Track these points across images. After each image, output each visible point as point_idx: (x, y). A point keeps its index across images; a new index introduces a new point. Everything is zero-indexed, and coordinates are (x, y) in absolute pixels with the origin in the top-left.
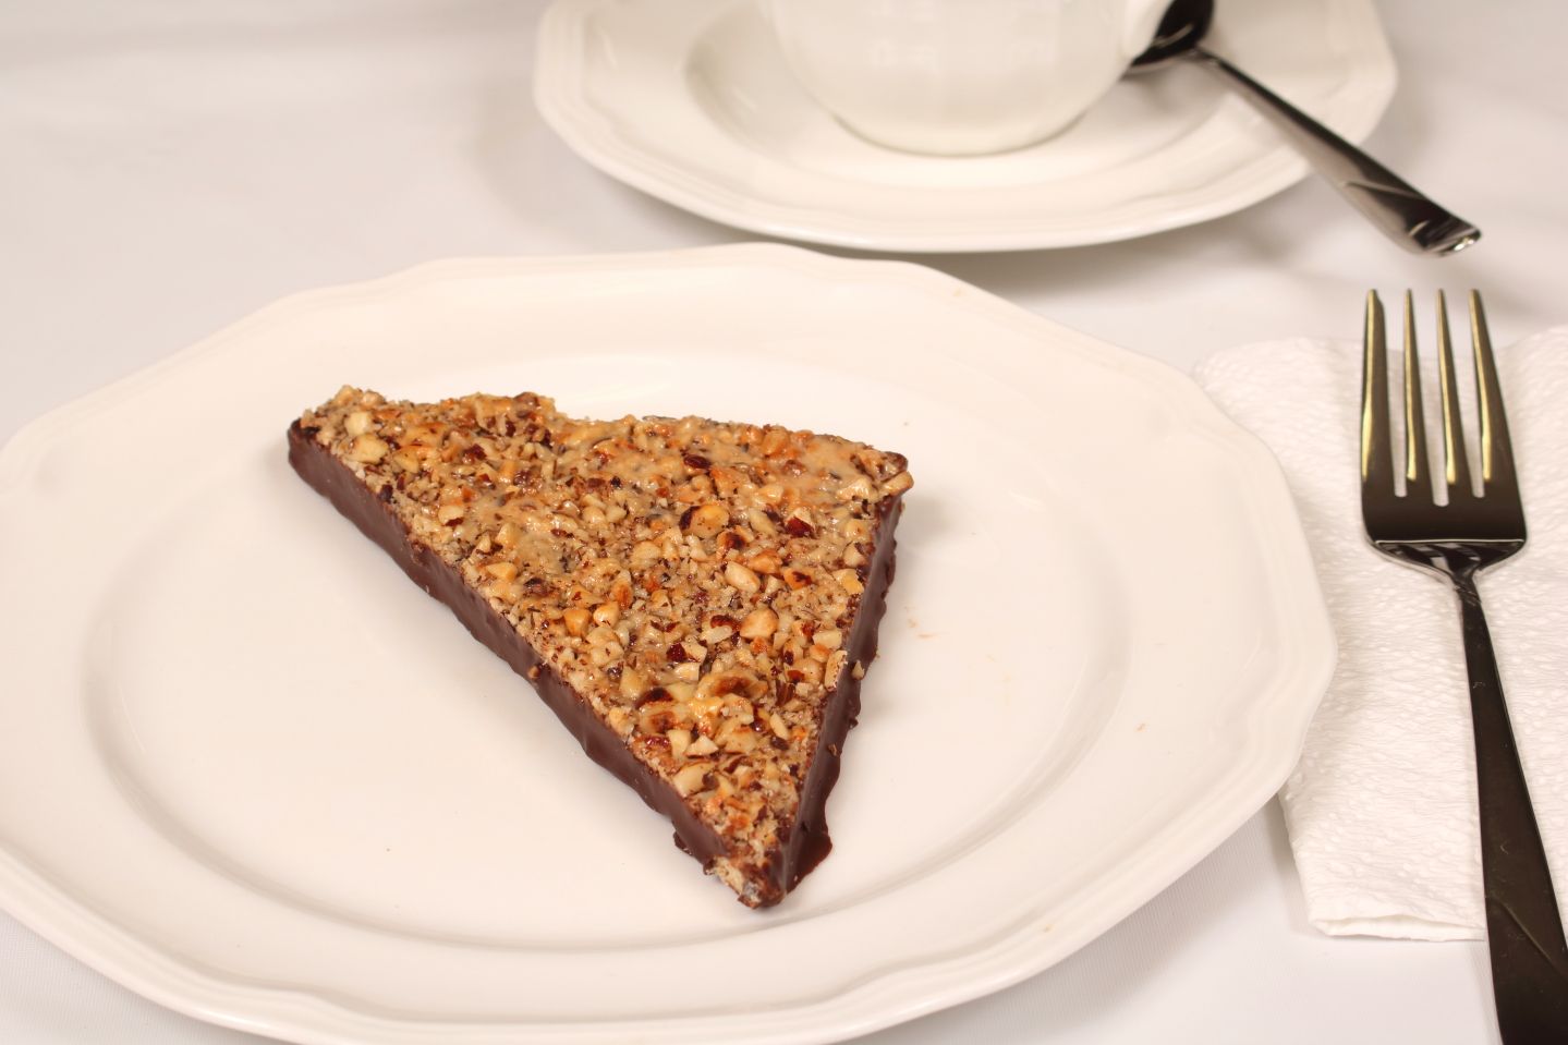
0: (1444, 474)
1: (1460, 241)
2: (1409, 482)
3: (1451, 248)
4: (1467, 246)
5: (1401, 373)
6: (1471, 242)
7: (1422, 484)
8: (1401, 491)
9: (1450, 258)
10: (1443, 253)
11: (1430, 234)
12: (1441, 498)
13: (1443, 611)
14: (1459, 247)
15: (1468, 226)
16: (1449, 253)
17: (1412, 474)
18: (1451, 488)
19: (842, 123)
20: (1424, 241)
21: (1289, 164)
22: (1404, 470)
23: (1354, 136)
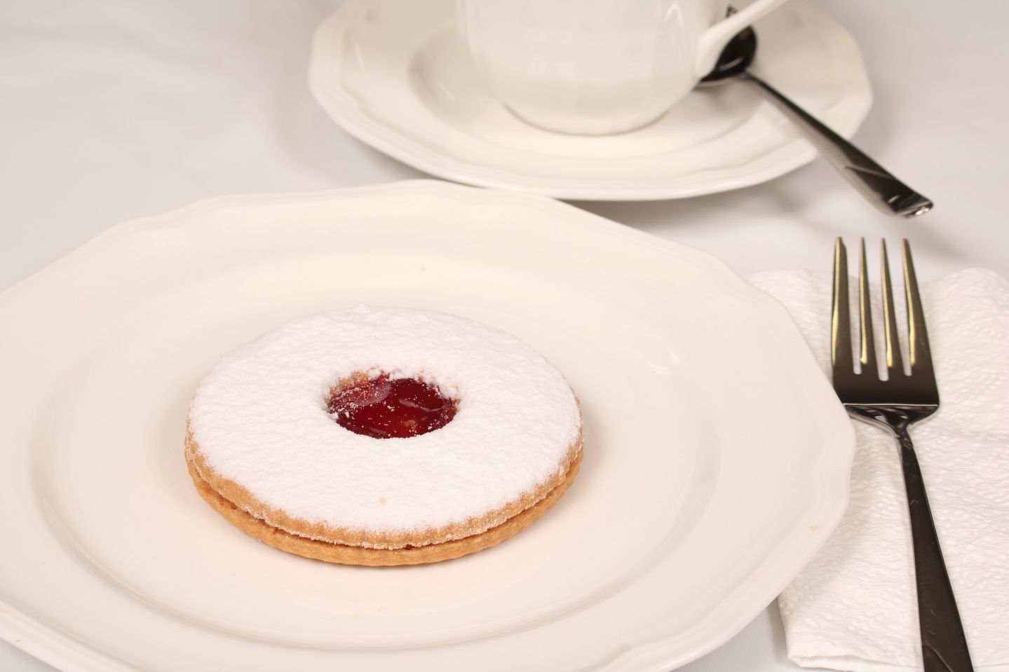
0: (885, 361)
1: (920, 209)
2: (863, 366)
3: (914, 213)
4: (924, 212)
5: (857, 289)
6: (927, 210)
7: (871, 366)
8: (857, 370)
9: (912, 220)
10: (907, 216)
11: (902, 203)
12: (884, 376)
13: (886, 454)
14: (919, 213)
15: (926, 200)
16: (911, 216)
17: (864, 359)
18: (890, 370)
19: (510, 110)
20: (896, 207)
21: (805, 150)
22: (860, 357)
23: (846, 133)
